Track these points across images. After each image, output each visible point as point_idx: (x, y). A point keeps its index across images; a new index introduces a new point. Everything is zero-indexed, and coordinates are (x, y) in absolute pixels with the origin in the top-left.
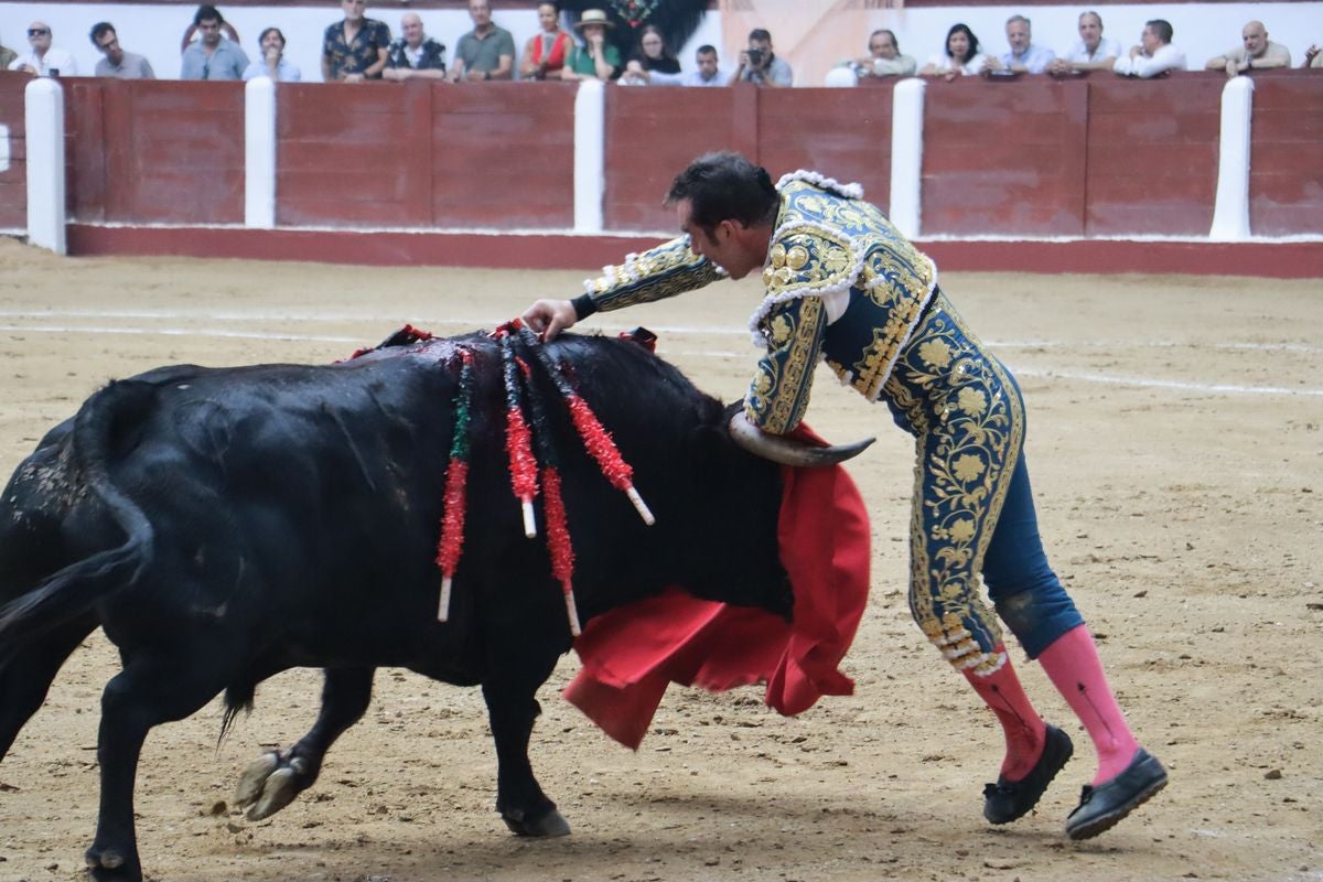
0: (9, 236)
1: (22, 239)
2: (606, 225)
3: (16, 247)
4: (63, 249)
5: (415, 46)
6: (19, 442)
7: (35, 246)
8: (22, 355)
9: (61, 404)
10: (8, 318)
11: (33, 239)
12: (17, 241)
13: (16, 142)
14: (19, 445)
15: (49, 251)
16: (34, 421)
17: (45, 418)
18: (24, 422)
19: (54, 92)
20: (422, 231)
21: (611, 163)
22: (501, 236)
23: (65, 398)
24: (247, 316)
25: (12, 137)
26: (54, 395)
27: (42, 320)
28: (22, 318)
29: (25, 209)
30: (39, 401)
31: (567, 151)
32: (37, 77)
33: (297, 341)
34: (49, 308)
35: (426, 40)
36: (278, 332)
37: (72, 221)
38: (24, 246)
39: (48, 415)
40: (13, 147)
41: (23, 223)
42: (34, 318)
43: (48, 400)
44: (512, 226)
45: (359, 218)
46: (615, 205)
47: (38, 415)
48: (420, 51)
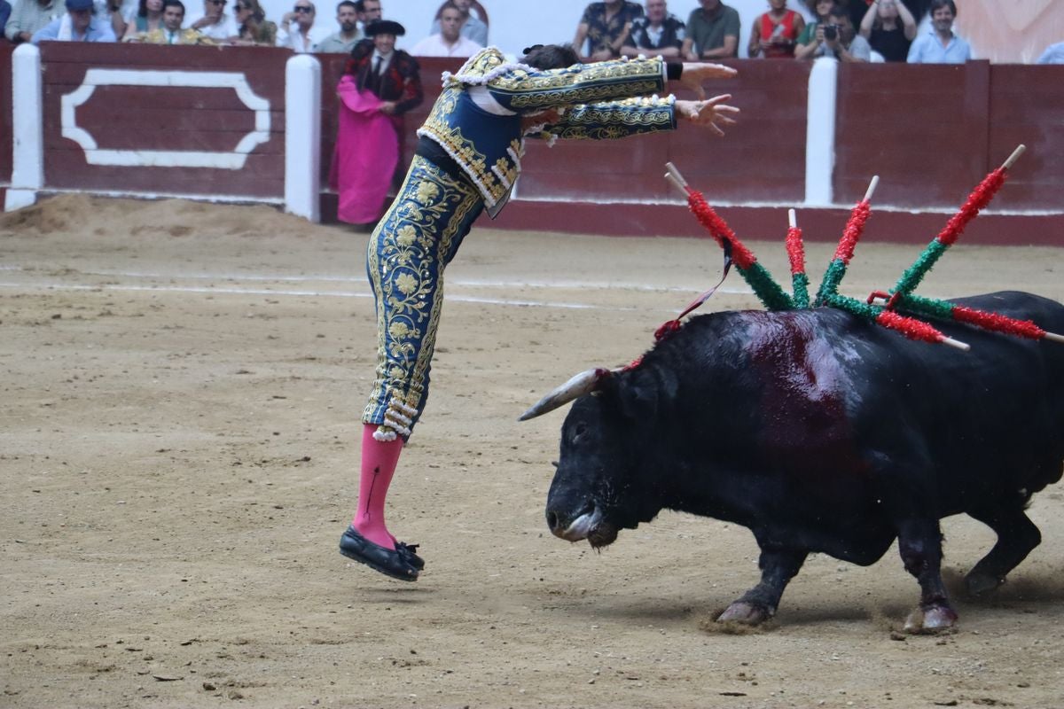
0: (268, 204)
1: (280, 208)
2: (836, 199)
3: (274, 214)
4: (318, 216)
5: (657, 25)
6: (269, 400)
7: (291, 214)
8: (275, 317)
9: (310, 365)
10: (265, 282)
11: (289, 208)
12: (274, 209)
13: (276, 115)
14: (269, 403)
15: (303, 219)
16: (284, 380)
17: (294, 378)
18: (274, 380)
19: (313, 68)
20: (657, 203)
21: (842, 139)
22: (734, 207)
23: (313, 359)
24: (487, 284)
25: (272, 110)
26: (304, 355)
27: (295, 284)
28: (277, 282)
29: (282, 179)
30: (290, 361)
31: (799, 128)
32: (297, 54)
33: (534, 306)
34: (302, 274)
35: (668, 16)
36: (516, 298)
37: (327, 191)
38: (281, 214)
39: (297, 375)
40: (273, 120)
41: (281, 193)
42: (288, 282)
43: (298, 360)
44: (744, 199)
45: (599, 190)
46: (846, 179)
47: (287, 374)
48: (661, 29)
